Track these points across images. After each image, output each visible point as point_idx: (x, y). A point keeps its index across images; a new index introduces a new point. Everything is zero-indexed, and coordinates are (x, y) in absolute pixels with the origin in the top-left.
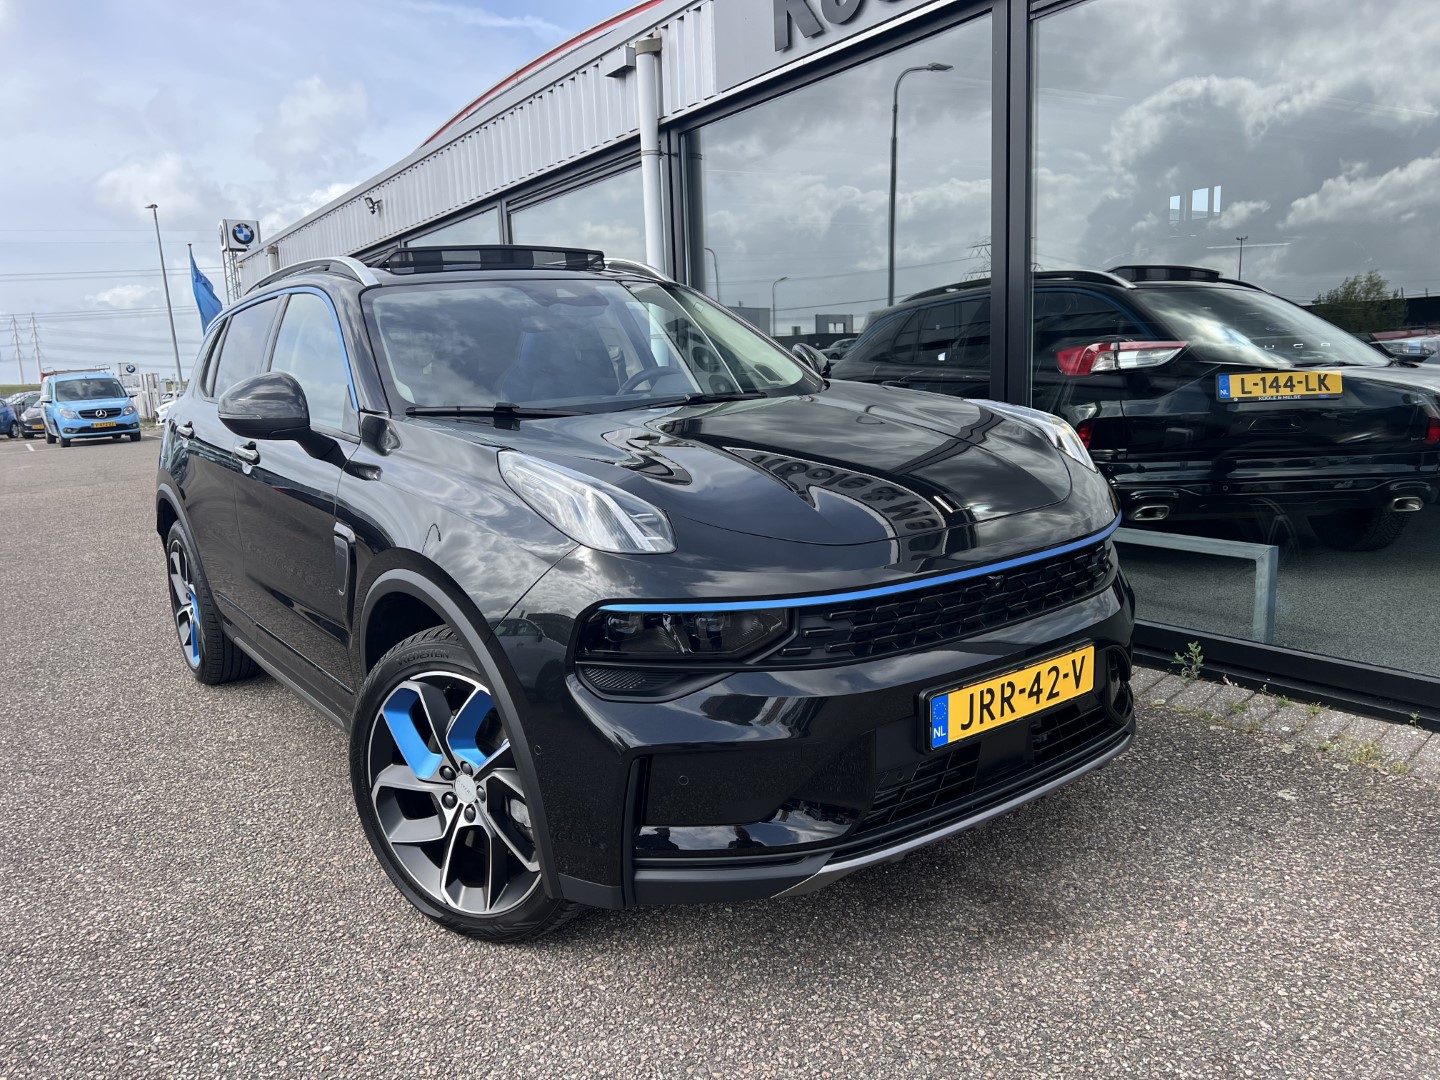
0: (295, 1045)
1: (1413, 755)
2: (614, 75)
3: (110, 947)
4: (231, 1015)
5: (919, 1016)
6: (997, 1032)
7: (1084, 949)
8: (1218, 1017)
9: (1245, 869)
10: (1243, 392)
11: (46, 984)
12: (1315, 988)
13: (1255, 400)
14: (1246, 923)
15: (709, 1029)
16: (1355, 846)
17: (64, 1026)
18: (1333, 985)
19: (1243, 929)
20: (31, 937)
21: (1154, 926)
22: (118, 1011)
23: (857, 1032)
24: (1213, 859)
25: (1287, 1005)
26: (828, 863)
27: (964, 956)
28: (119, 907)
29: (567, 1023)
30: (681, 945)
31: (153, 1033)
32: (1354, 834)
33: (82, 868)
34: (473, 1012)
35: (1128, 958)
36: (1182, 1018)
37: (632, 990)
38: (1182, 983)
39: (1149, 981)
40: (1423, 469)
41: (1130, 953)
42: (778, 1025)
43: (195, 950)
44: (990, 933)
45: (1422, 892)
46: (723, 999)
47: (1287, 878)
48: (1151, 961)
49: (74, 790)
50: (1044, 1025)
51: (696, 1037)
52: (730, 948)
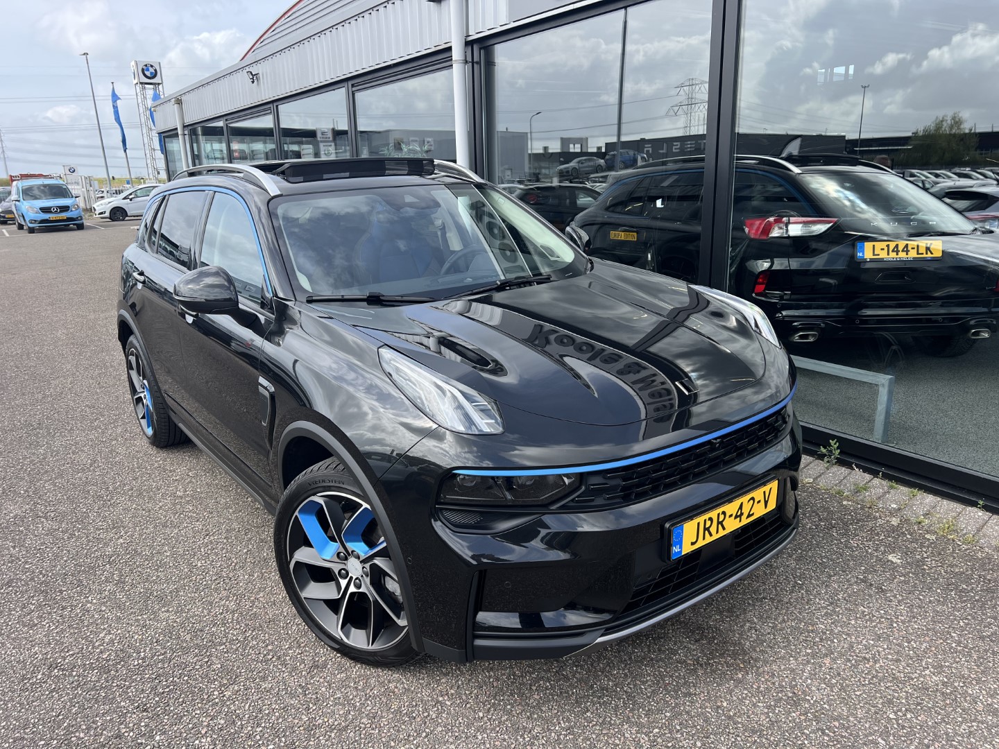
0: (249, 744)
1: (979, 530)
3: (117, 663)
4: (204, 719)
5: (657, 730)
6: (709, 744)
7: (763, 679)
8: (851, 734)
9: (868, 617)
10: (874, 255)
11: (78, 693)
12: (913, 713)
13: (881, 260)
14: (869, 661)
16: (939, 601)
17: (94, 726)
18: (925, 711)
19: (867, 665)
20: (62, 654)
21: (808, 662)
22: (129, 715)
23: (617, 742)
24: (846, 609)
25: (895, 726)
26: (602, 635)
27: (685, 683)
28: (119, 631)
29: (427, 730)
30: (498, 670)
31: (154, 733)
32: (939, 591)
33: (90, 598)
34: (364, 720)
35: (792, 687)
36: (828, 735)
37: (468, 706)
38: (827, 707)
39: (807, 705)
40: (993, 310)
41: (794, 683)
42: (566, 736)
43: (175, 667)
44: (701, 665)
45: (983, 638)
46: (528, 714)
47: (895, 625)
48: (807, 690)
49: (77, 534)
50: (739, 739)
51: (512, 743)
52: (531, 673)
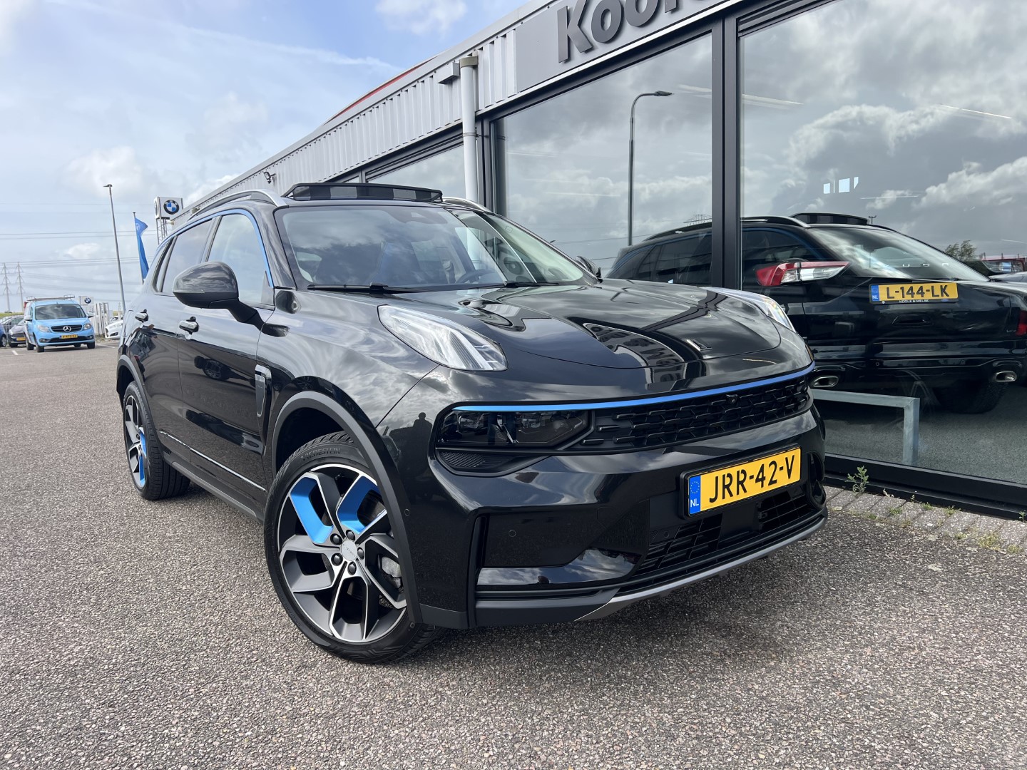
0: (225, 731)
1: (1023, 541)
2: (444, 82)
3: (85, 668)
4: (177, 712)
5: (682, 710)
6: (739, 719)
7: (798, 666)
8: (899, 709)
9: (910, 615)
10: (888, 297)
11: (39, 693)
12: (967, 691)
13: (897, 303)
14: (914, 649)
15: (529, 718)
16: (987, 600)
17: (53, 720)
18: (980, 688)
19: (912, 653)
20: (26, 662)
21: (847, 652)
22: (93, 710)
23: (637, 720)
24: (886, 609)
25: (948, 702)
26: (616, 596)
27: (711, 671)
28: (91, 643)
29: (424, 716)
30: (504, 665)
31: (120, 724)
32: (985, 592)
33: (62, 618)
34: (355, 709)
35: (830, 672)
36: (873, 710)
37: (471, 694)
38: (871, 688)
39: (847, 686)
40: (1015, 352)
41: (831, 668)
42: (579, 716)
43: (148, 670)
44: (729, 656)
46: (538, 700)
47: (940, 620)
48: (848, 674)
49: (55, 568)
50: (774, 715)
51: (520, 724)
52: (540, 666)
